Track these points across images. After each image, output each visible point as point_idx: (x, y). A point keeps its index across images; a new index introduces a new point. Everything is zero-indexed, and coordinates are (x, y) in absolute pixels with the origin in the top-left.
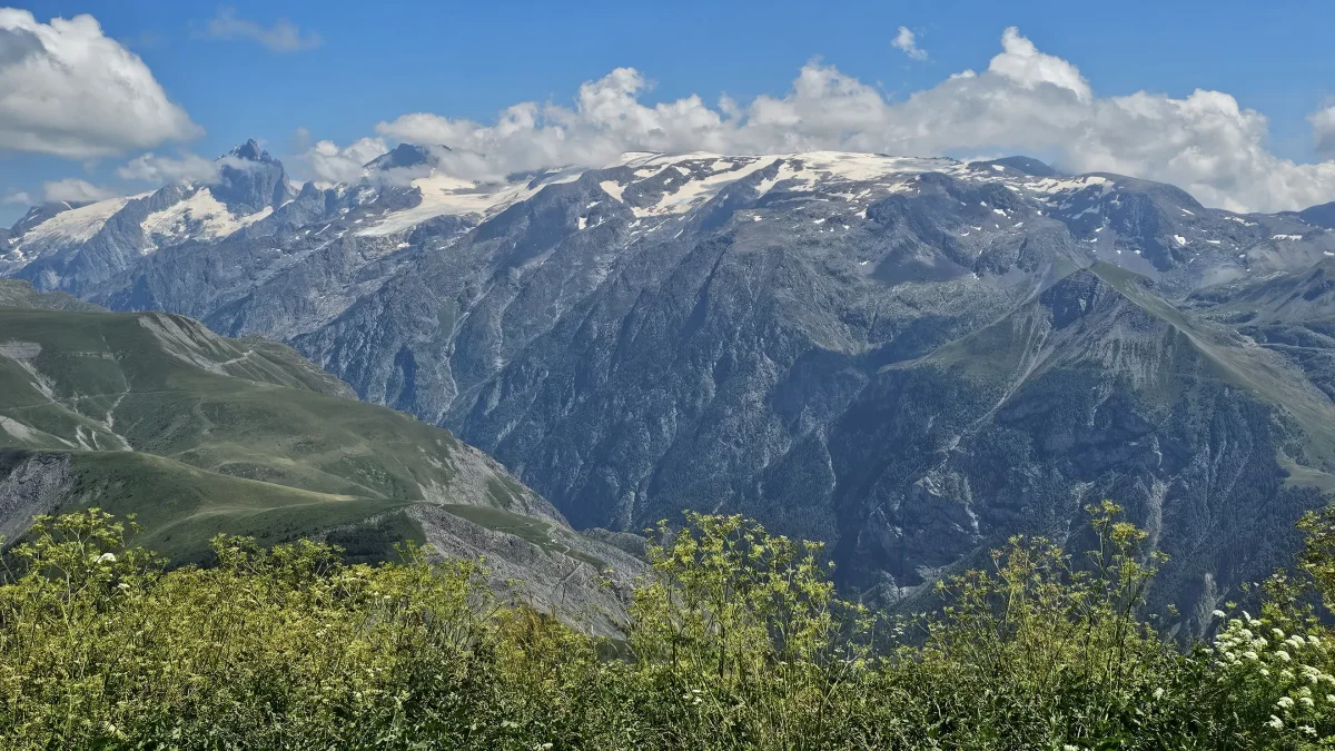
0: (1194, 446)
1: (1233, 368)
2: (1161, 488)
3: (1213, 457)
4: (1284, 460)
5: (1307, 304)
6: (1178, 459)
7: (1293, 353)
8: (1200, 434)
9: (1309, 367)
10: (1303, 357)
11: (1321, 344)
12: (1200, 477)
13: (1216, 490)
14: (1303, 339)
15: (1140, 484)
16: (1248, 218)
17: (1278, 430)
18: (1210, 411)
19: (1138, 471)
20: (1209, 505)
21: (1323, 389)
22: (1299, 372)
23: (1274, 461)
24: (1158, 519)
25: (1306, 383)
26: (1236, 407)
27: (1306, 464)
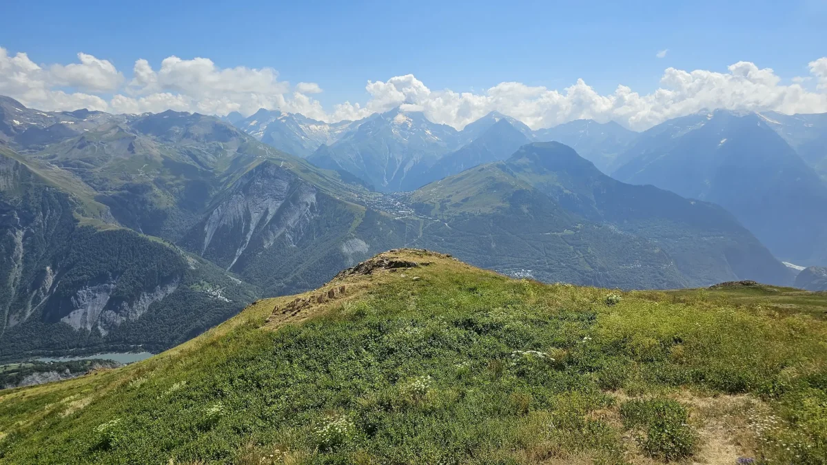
0: (34, 214)
1: (48, 179)
2: (20, 234)
3: (44, 217)
4: (77, 215)
5: (80, 151)
6: (27, 220)
7: (76, 171)
8: (37, 208)
9: (83, 177)
10: (80, 172)
11: (87, 167)
12: (39, 226)
13: (47, 231)
14: (79, 166)
15: (9, 233)
16: (49, 113)
17: (72, 203)
18: (40, 198)
19: (7, 227)
20: (45, 237)
21: (90, 185)
22: (79, 179)
23: (72, 217)
24: (21, 247)
25: (82, 183)
26: (52, 195)
27: (86, 216)
